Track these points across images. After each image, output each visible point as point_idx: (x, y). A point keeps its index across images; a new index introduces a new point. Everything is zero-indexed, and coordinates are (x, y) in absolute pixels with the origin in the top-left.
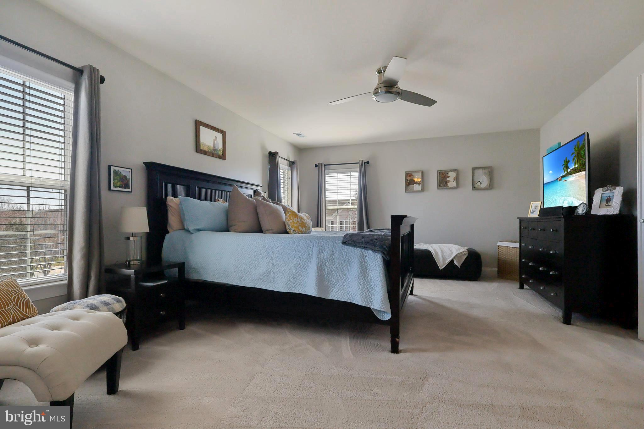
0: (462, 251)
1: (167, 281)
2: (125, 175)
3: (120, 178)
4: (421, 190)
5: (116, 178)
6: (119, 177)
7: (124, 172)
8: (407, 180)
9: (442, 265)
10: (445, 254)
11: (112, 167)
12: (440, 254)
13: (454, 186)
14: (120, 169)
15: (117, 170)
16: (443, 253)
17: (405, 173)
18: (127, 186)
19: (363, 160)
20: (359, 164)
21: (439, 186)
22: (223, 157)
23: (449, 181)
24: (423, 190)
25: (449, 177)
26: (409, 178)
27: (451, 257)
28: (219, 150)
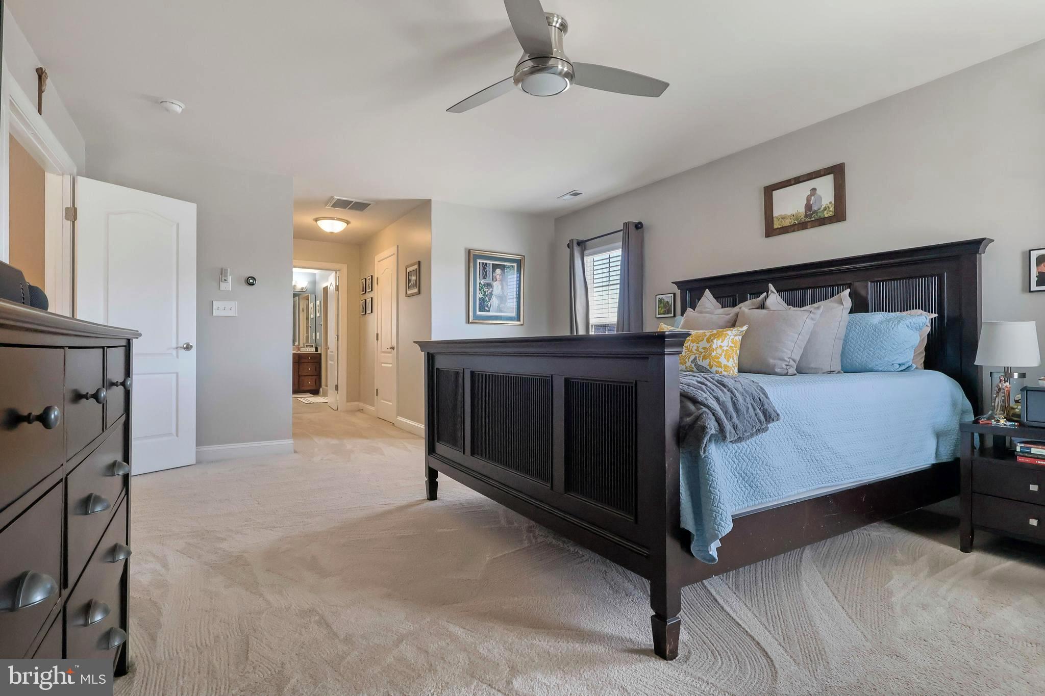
2: (667, 301)
5: (660, 306)
6: (662, 304)
7: (666, 298)
11: (657, 297)
14: (663, 296)
15: (661, 298)
18: (669, 311)
22: (839, 216)
28: (822, 209)
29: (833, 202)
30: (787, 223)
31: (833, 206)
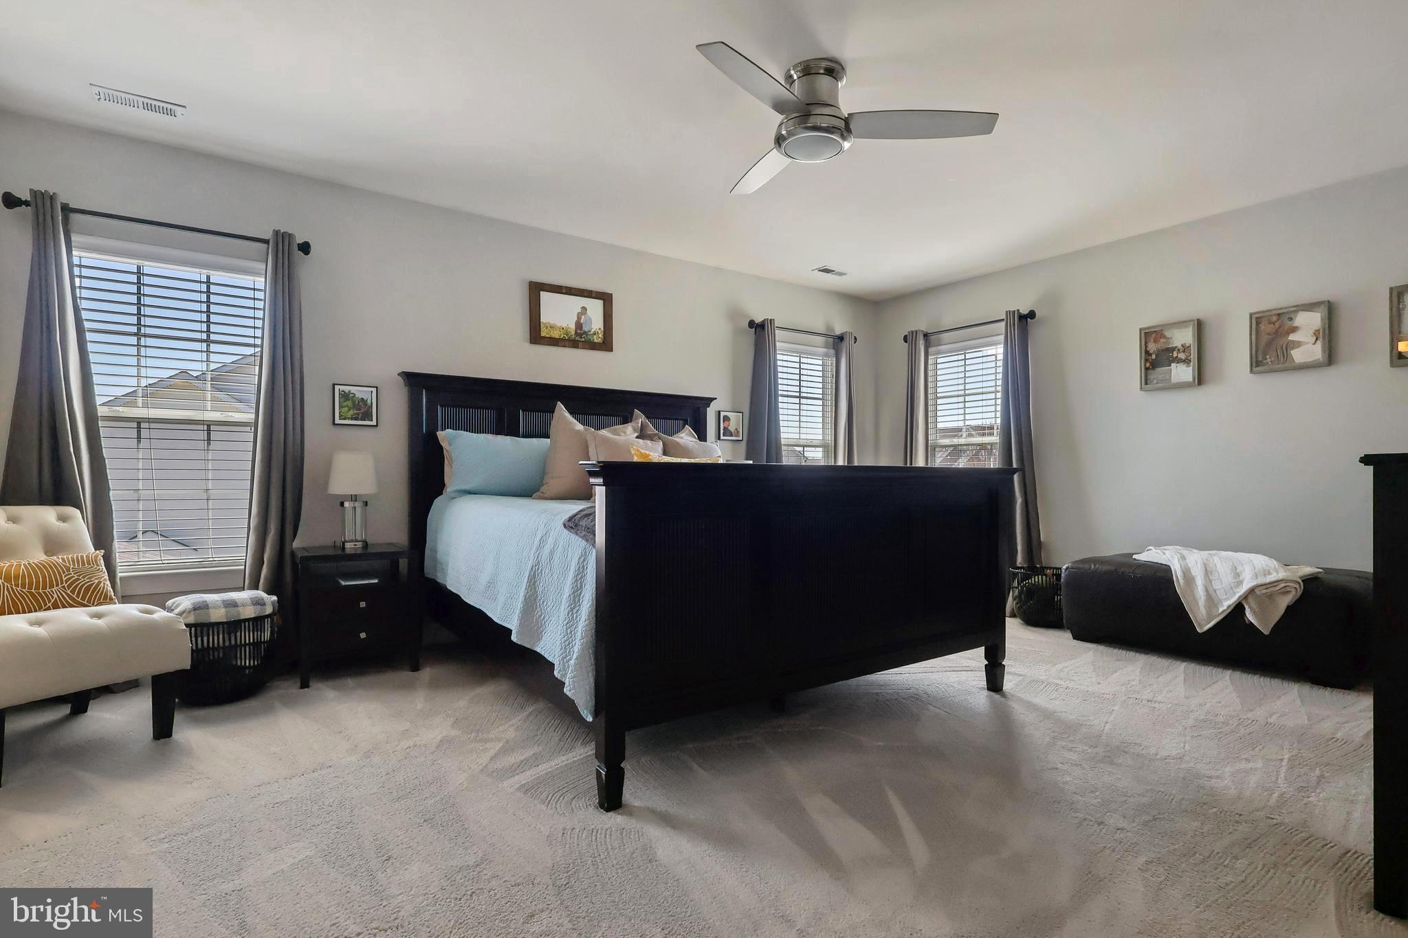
0: (1274, 579)
1: (376, 581)
2: (362, 399)
3: (354, 403)
4: (1194, 379)
5: (345, 404)
6: (350, 402)
7: (360, 393)
8: (1147, 353)
9: (1204, 618)
10: (1216, 585)
11: (337, 388)
12: (1200, 582)
13: (1317, 358)
14: (353, 389)
15: (347, 391)
16: (1211, 581)
17: (1138, 332)
18: (367, 415)
19: (1015, 309)
20: (1003, 324)
21: (1257, 363)
22: (606, 344)
23: (1298, 344)
24: (1200, 379)
25: (1294, 330)
26: (1152, 347)
27: (1235, 593)
28: (592, 332)
29: (602, 329)
30: (556, 334)
31: (603, 333)
